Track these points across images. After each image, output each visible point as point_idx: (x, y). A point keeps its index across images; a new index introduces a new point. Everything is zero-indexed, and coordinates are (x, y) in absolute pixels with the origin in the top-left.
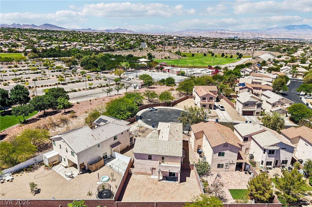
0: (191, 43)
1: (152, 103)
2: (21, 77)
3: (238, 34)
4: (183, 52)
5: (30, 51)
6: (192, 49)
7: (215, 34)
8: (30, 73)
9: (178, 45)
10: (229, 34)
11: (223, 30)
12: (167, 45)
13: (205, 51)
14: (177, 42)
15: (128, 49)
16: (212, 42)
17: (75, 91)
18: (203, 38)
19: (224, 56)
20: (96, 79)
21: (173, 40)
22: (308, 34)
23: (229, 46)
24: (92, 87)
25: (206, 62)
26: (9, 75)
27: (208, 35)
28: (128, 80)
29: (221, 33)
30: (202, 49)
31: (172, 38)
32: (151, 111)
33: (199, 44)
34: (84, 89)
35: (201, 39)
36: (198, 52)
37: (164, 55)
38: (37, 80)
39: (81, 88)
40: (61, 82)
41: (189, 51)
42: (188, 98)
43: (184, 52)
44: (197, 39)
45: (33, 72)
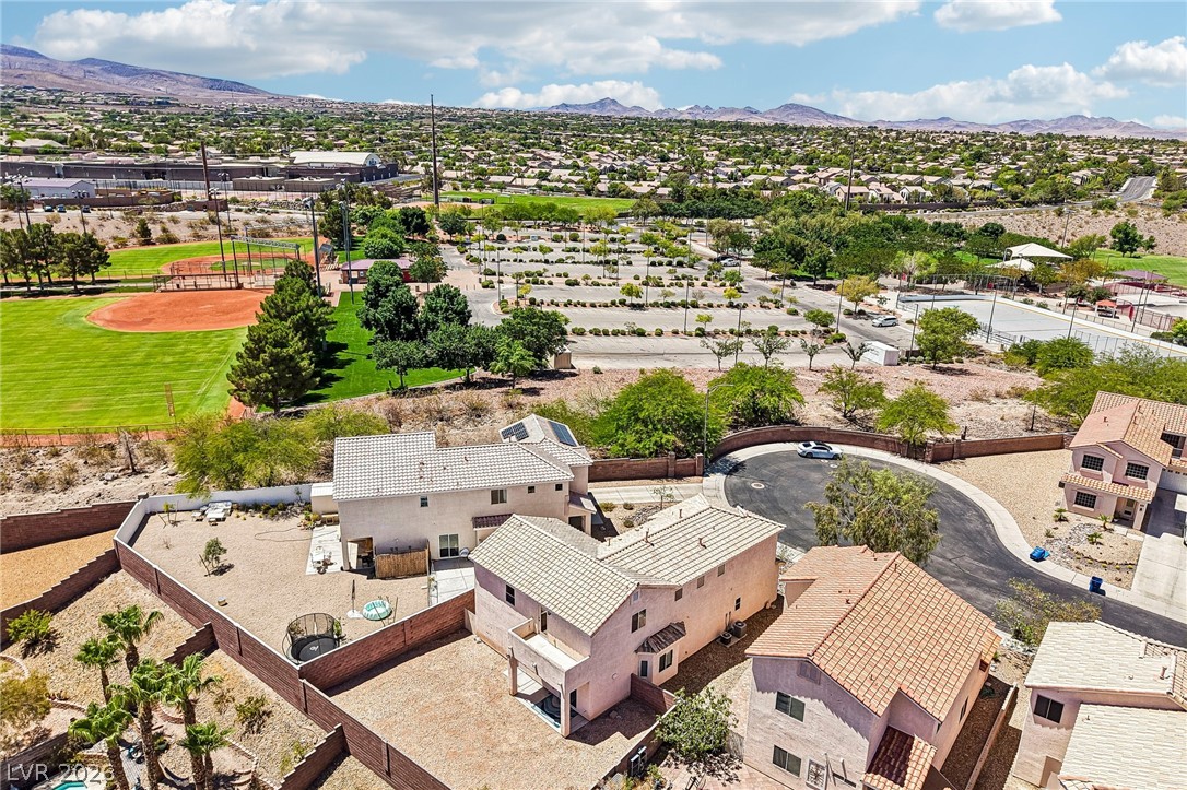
1: (852, 429)
2: (545, 269)
5: (667, 193)
8: (588, 263)
15: (1036, 203)
17: (641, 334)
20: (761, 306)
24: (709, 328)
26: (527, 261)
28: (881, 326)
32: (809, 456)
34: (676, 333)
38: (578, 284)
39: (668, 329)
40: (629, 300)
42: (1062, 448)
45: (595, 258)
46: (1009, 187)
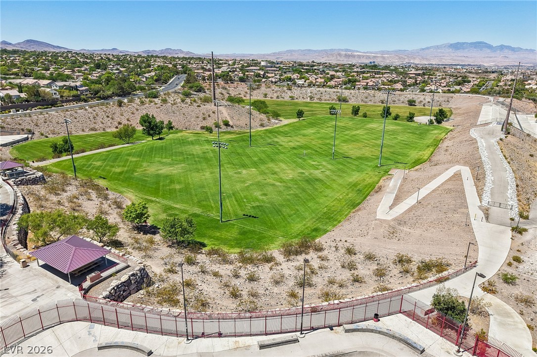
0: (295, 76)
3: (375, 57)
4: (275, 99)
6: (296, 92)
7: (337, 57)
9: (264, 80)
10: (360, 58)
11: (350, 50)
12: (237, 81)
13: (328, 96)
14: (263, 73)
16: (340, 73)
18: (319, 64)
21: (258, 68)
22: (488, 57)
23: (380, 82)
25: (345, 148)
27: (325, 59)
29: (346, 56)
30: (321, 89)
31: (257, 64)
33: (312, 78)
35: (314, 66)
36: (311, 98)
41: (290, 97)
43: (278, 97)
44: (308, 66)
46: (93, 87)
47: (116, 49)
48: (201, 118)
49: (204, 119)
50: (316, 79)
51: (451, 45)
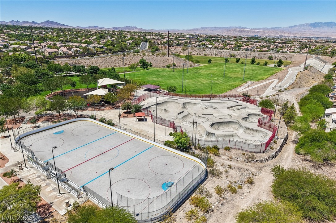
0: (207, 43)
3: (258, 32)
4: (196, 55)
6: (208, 52)
7: (233, 32)
9: (190, 45)
10: (249, 32)
11: (242, 28)
12: (175, 45)
13: (225, 54)
14: (189, 41)
15: (117, 52)
16: (233, 42)
18: (221, 37)
19: (255, 62)
21: (185, 39)
23: (255, 47)
25: (230, 74)
27: (226, 33)
29: (239, 31)
30: (221, 50)
31: (184, 36)
33: (217, 44)
35: (218, 37)
36: (216, 55)
37: (167, 61)
41: (204, 54)
43: (197, 54)
44: (214, 37)
46: (109, 47)
47: (97, 26)
48: (162, 62)
49: (164, 63)
50: (219, 45)
51: (311, 24)
